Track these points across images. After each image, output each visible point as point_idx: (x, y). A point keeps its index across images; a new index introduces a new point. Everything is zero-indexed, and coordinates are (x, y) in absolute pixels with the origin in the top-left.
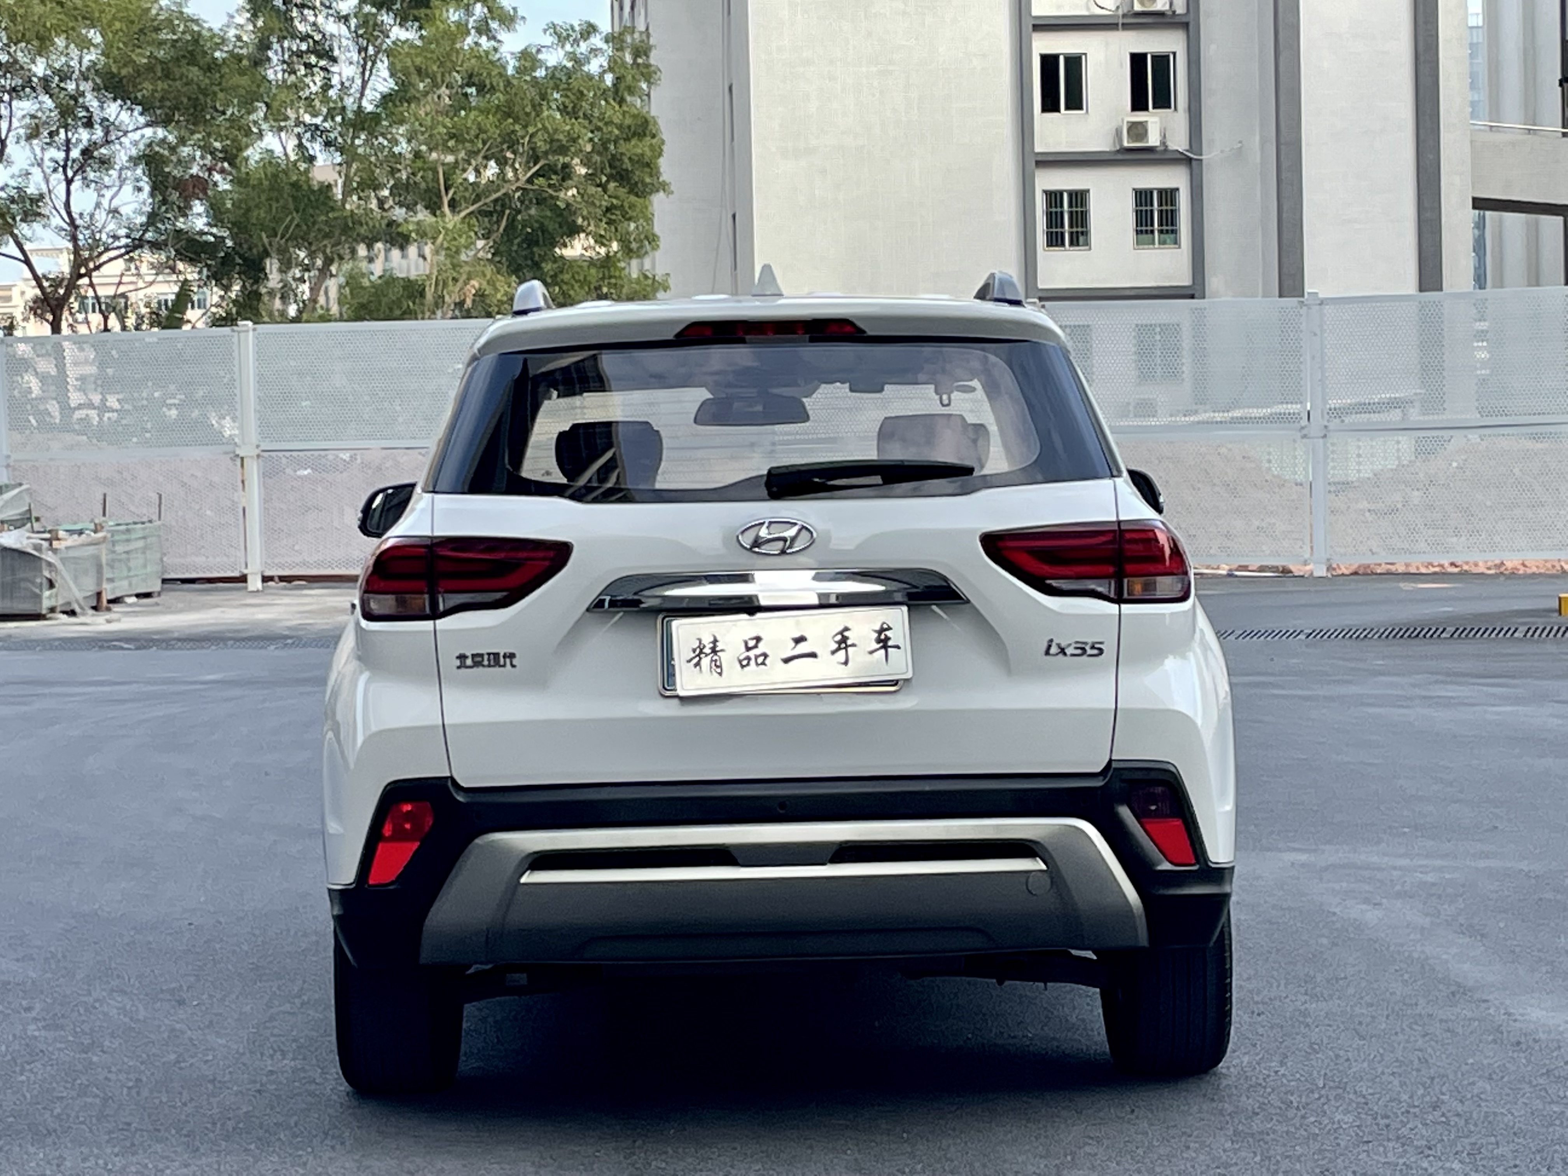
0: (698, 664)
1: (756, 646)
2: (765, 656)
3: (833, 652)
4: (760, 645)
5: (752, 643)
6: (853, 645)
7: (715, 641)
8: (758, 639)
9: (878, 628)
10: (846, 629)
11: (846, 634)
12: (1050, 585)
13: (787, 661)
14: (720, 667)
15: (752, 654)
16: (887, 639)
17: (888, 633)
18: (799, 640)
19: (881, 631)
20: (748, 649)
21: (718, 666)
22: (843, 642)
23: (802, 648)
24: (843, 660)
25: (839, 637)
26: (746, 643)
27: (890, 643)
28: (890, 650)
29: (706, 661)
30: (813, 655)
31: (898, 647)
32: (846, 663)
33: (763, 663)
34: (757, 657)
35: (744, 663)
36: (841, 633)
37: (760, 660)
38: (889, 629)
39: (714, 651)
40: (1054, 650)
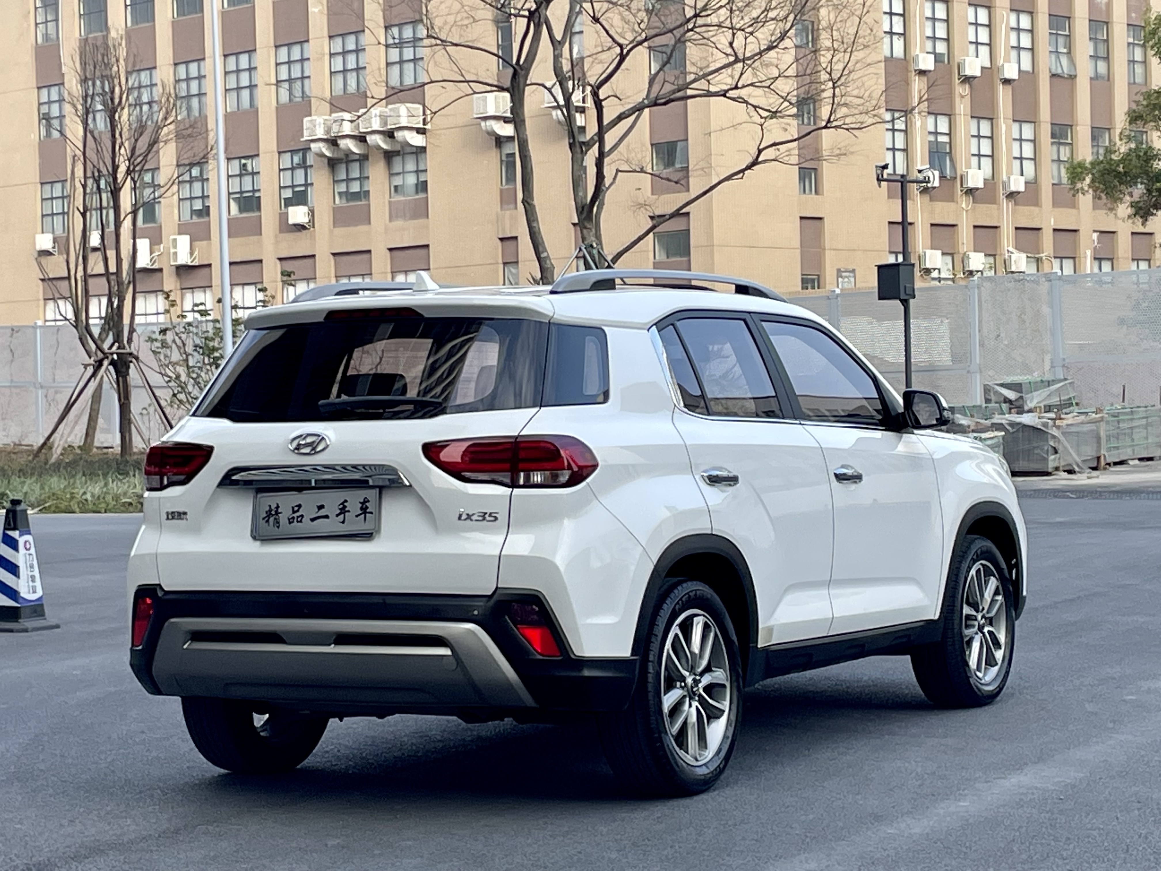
0: (268, 521)
1: (298, 511)
2: (302, 516)
3: (337, 515)
4: (301, 510)
5: (296, 509)
6: (349, 511)
7: (278, 507)
8: (300, 506)
9: (362, 501)
10: (346, 501)
11: (346, 504)
12: (464, 476)
13: (313, 520)
14: (278, 523)
15: (295, 515)
16: (367, 508)
17: (367, 504)
18: (321, 507)
19: (362, 503)
20: (294, 512)
21: (277, 523)
22: (343, 510)
23: (322, 512)
24: (342, 520)
25: (341, 506)
26: (293, 508)
27: (368, 510)
28: (368, 515)
29: (272, 519)
30: (327, 517)
31: (372, 513)
32: (343, 522)
33: (301, 521)
34: (298, 517)
35: (291, 521)
36: (342, 504)
37: (299, 519)
38: (368, 501)
39: (277, 513)
40: (464, 517)
